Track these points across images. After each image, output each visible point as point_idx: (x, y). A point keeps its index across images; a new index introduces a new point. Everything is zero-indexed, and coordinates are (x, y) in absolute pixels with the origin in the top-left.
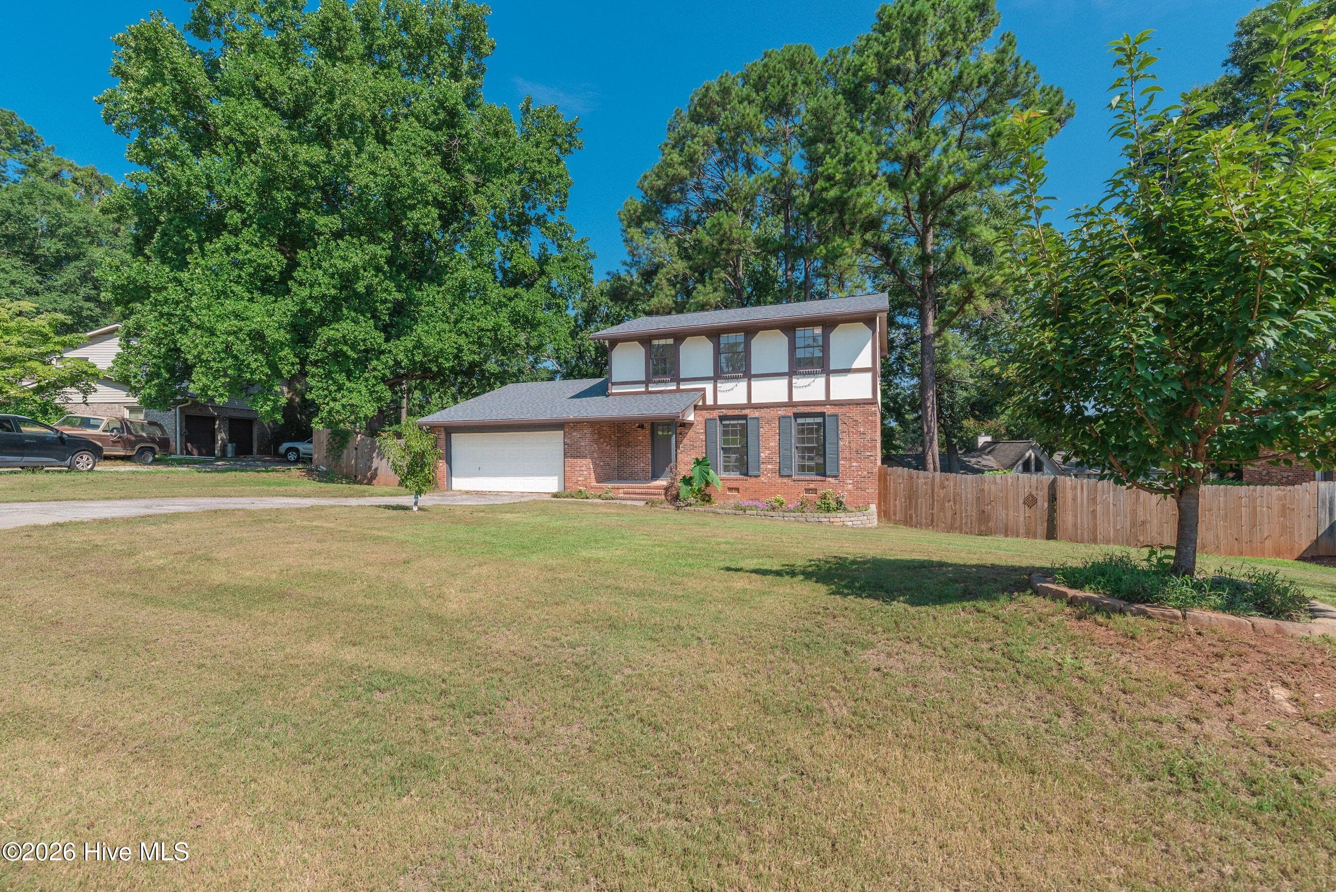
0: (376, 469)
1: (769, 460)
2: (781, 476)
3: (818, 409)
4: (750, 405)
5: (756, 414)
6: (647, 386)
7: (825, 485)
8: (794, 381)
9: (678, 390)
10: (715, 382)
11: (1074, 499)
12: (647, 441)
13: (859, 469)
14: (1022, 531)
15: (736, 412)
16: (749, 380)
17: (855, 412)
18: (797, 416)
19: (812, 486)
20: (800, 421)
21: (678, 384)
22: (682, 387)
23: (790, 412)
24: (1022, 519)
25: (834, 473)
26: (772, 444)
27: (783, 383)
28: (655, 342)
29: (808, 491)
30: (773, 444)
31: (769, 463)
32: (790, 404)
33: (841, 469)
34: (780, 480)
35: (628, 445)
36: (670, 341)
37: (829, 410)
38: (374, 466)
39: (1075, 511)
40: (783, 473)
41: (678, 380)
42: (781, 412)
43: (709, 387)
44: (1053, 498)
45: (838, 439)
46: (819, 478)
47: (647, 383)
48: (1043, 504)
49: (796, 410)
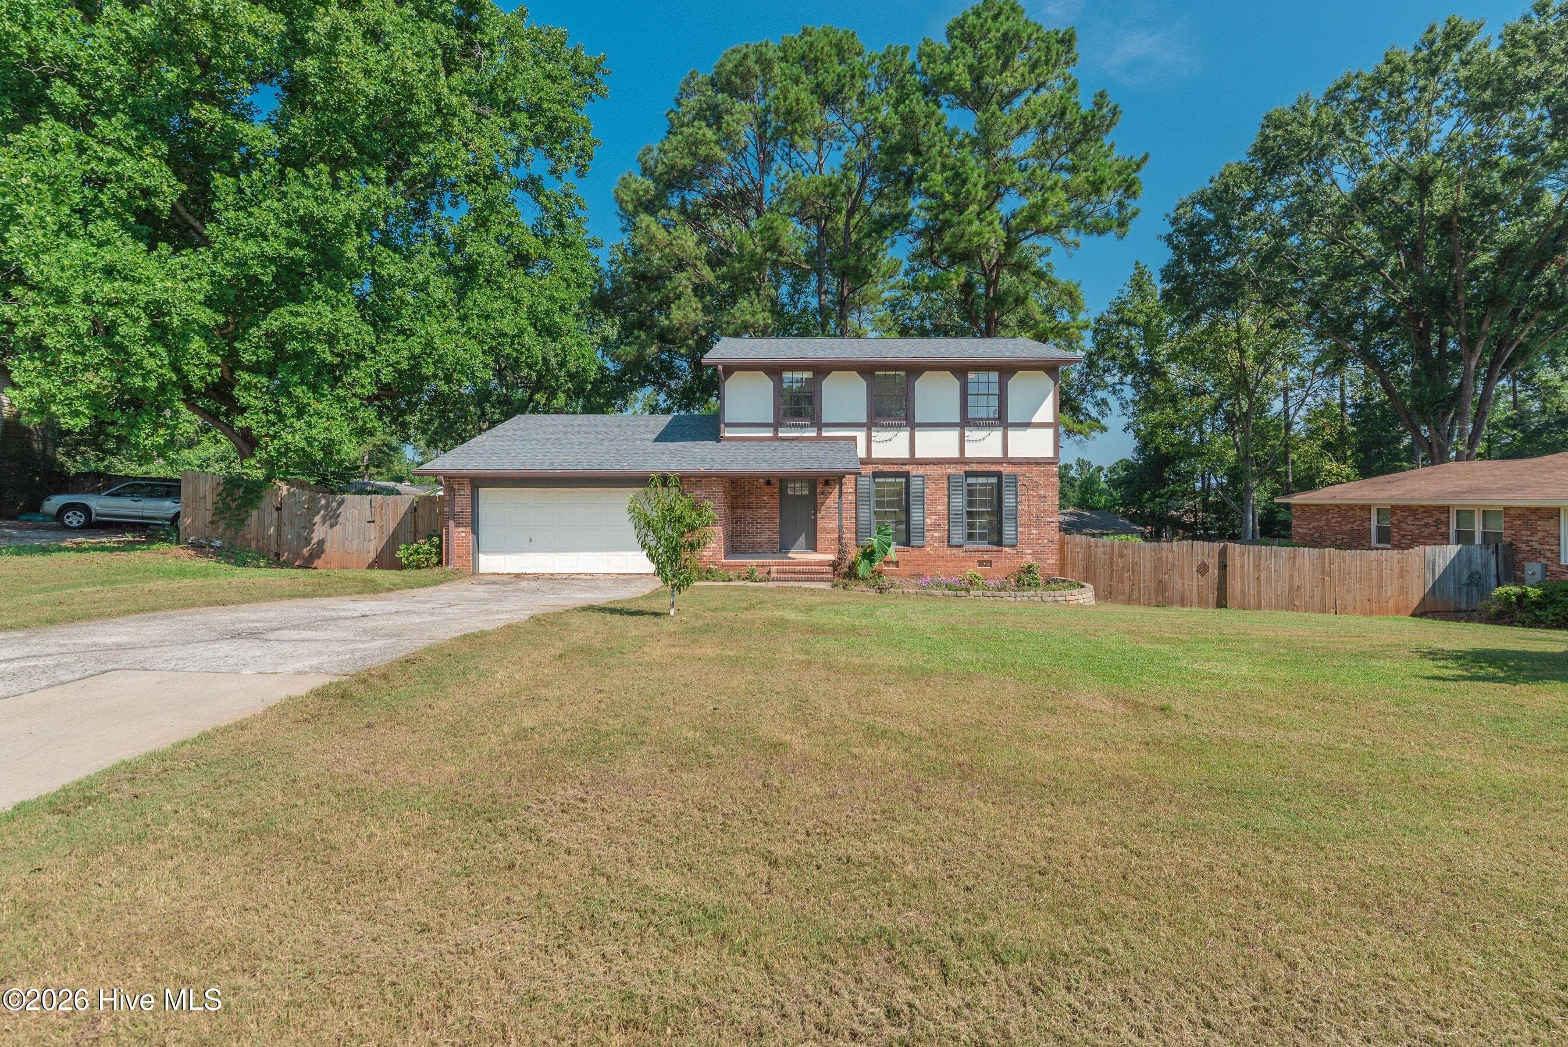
0: (321, 542)
1: (936, 527)
2: (950, 546)
3: (994, 468)
4: (913, 460)
5: (921, 471)
6: (776, 431)
7: (1002, 555)
8: (967, 433)
9: (819, 438)
10: (869, 430)
11: (1242, 567)
12: (775, 503)
13: (1040, 537)
14: (1195, 600)
15: (896, 468)
16: (913, 429)
17: (1035, 473)
18: (969, 474)
19: (986, 557)
20: (971, 480)
21: (820, 430)
22: (824, 434)
23: (961, 470)
24: (1195, 588)
25: (1012, 542)
26: (939, 508)
27: (954, 435)
28: (787, 375)
29: (981, 563)
30: (941, 507)
31: (936, 530)
32: (962, 460)
33: (1020, 537)
34: (948, 551)
35: (748, 507)
36: (808, 375)
37: (1005, 469)
38: (316, 537)
39: (1243, 577)
40: (954, 542)
41: (820, 426)
42: (951, 470)
43: (861, 436)
44: (1223, 566)
45: (1017, 503)
46: (995, 548)
47: (776, 426)
48: (1214, 571)
49: (968, 468)
